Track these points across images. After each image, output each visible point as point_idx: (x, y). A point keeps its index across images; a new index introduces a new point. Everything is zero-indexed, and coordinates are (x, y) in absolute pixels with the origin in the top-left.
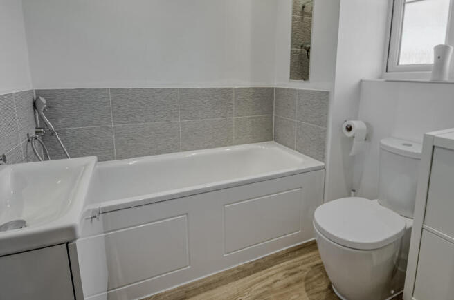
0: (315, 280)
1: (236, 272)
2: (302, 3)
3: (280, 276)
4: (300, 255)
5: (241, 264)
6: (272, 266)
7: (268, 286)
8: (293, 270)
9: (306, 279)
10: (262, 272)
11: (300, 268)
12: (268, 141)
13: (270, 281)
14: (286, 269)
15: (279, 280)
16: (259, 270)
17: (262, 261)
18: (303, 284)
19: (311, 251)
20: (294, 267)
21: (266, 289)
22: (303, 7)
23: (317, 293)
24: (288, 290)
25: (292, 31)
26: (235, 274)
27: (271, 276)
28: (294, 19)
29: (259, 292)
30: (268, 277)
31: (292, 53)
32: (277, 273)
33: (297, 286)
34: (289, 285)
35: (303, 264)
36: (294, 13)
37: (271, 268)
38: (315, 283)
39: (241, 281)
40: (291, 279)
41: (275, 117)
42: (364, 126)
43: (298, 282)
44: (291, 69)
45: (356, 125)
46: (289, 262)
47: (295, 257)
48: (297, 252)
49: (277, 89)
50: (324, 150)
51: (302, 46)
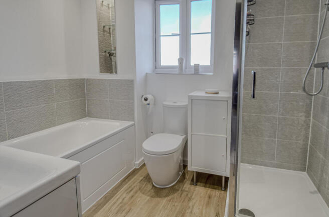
0: (144, 187)
1: (94, 208)
2: (103, 25)
3: (124, 195)
4: (129, 181)
5: (95, 203)
6: (116, 194)
7: (121, 203)
8: (130, 189)
9: (140, 189)
10: (112, 199)
11: (133, 186)
12: (83, 118)
13: (120, 201)
14: (126, 191)
15: (125, 197)
16: (109, 199)
17: (108, 194)
18: (139, 192)
19: (135, 176)
20: (130, 187)
21: (120, 205)
22: (104, 27)
23: (149, 192)
24: (133, 199)
25: (99, 42)
26: (94, 210)
27: (119, 198)
28: (99, 34)
29: (117, 209)
30: (117, 200)
31: (100, 55)
32: (122, 195)
33: (136, 195)
34: (132, 197)
35: (134, 183)
36: (99, 30)
37: (116, 195)
38: (145, 188)
39: (102, 210)
40: (132, 193)
41: (88, 100)
42: (152, 97)
43: (136, 192)
44: (100, 66)
45: (149, 97)
46: (126, 187)
47: (127, 183)
48: (127, 180)
49: (87, 80)
50: (133, 114)
51: (105, 52)
